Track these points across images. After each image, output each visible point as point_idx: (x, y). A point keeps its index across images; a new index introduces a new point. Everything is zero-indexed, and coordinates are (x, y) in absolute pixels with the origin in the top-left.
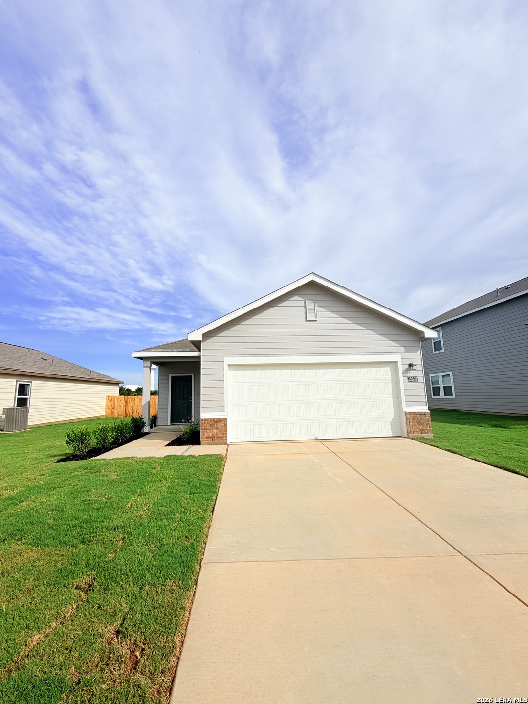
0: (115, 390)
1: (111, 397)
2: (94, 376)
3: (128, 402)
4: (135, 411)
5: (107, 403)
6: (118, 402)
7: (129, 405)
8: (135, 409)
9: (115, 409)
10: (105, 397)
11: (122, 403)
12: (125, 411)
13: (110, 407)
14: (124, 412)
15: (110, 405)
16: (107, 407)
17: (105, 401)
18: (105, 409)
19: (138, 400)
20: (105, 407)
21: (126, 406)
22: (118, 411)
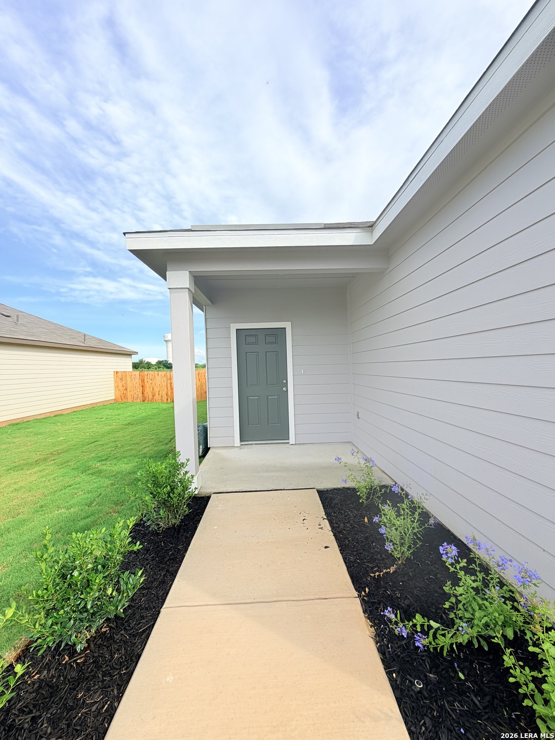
0: (125, 365)
1: (120, 374)
2: (93, 344)
3: (146, 380)
4: (157, 394)
5: (116, 382)
6: (131, 380)
7: (147, 385)
8: (156, 390)
9: (128, 390)
10: (113, 373)
11: (137, 381)
12: (143, 393)
13: (121, 388)
14: (140, 395)
15: (120, 385)
16: (117, 387)
17: (113, 379)
18: (113, 391)
19: (160, 377)
20: (113, 388)
21: (143, 386)
22: (132, 393)
